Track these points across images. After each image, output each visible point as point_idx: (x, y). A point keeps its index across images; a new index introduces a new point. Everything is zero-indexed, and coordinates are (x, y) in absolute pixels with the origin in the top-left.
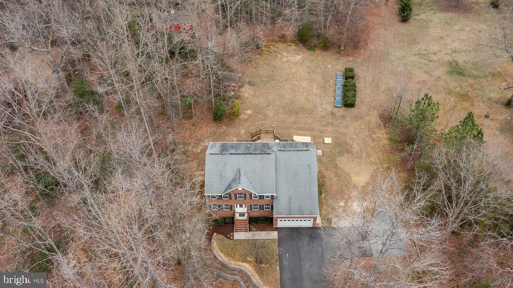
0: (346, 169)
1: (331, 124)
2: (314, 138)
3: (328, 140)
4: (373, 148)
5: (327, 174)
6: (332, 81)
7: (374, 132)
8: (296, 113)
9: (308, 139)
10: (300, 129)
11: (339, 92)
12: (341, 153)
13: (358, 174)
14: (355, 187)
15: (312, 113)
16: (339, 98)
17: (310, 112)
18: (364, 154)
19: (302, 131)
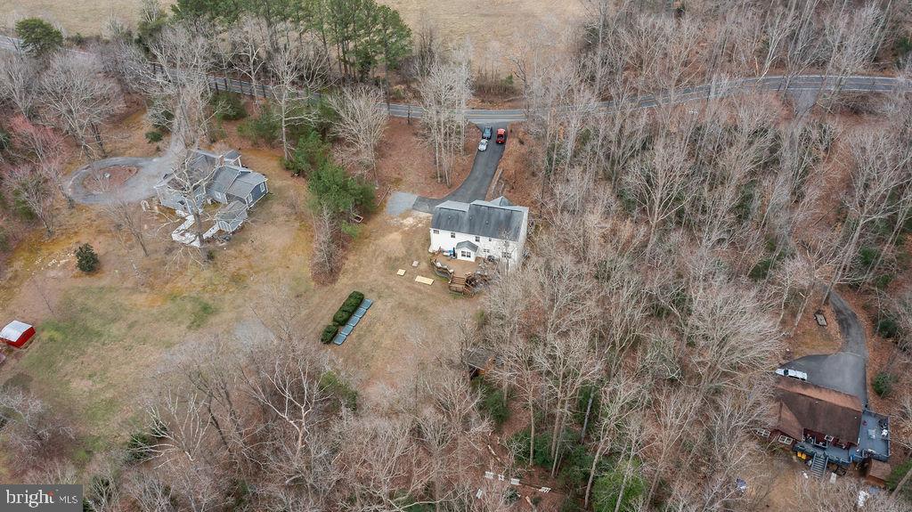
0: (401, 246)
1: (388, 287)
2: (412, 280)
3: (401, 272)
4: (365, 256)
5: (419, 247)
6: (354, 336)
7: (354, 268)
8: (416, 308)
9: (419, 279)
10: (420, 292)
11: (356, 318)
12: (397, 259)
13: (394, 240)
14: (404, 232)
15: (400, 303)
16: (362, 310)
17: (401, 305)
18: (377, 253)
19: (420, 289)
